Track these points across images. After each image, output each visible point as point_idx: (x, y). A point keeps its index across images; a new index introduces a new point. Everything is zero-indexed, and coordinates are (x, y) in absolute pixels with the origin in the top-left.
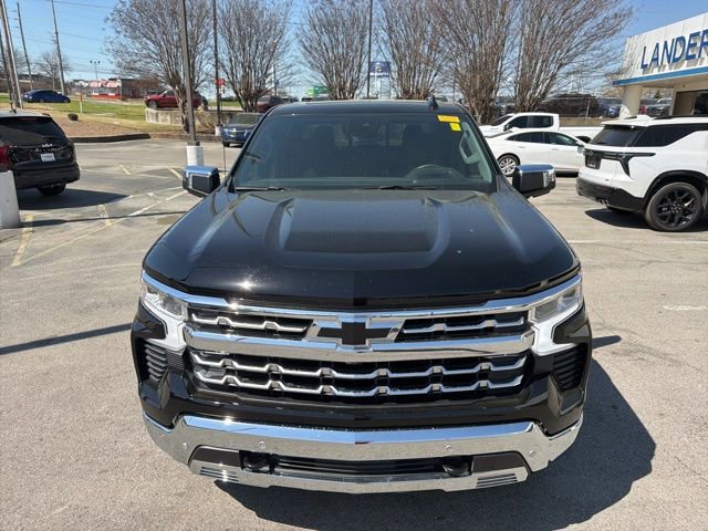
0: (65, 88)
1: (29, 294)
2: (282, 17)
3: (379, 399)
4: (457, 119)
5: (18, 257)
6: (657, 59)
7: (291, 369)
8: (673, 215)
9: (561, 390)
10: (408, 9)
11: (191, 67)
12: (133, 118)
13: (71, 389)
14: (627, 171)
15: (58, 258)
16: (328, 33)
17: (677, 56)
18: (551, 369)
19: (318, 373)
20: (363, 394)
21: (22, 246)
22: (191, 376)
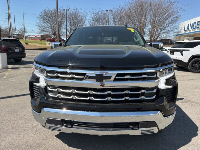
0: (25, 37)
1: (7, 85)
2: (85, 18)
3: (108, 102)
4: (133, 29)
5: (5, 76)
6: (188, 28)
7: (79, 91)
8: (196, 68)
9: (168, 102)
10: (119, 16)
11: (59, 30)
12: (43, 44)
13: (14, 109)
14: (182, 55)
15: (17, 76)
16: (97, 22)
17: (194, 27)
18: (165, 94)
19: (88, 92)
20: (102, 100)
21: (7, 73)
22: (47, 95)
